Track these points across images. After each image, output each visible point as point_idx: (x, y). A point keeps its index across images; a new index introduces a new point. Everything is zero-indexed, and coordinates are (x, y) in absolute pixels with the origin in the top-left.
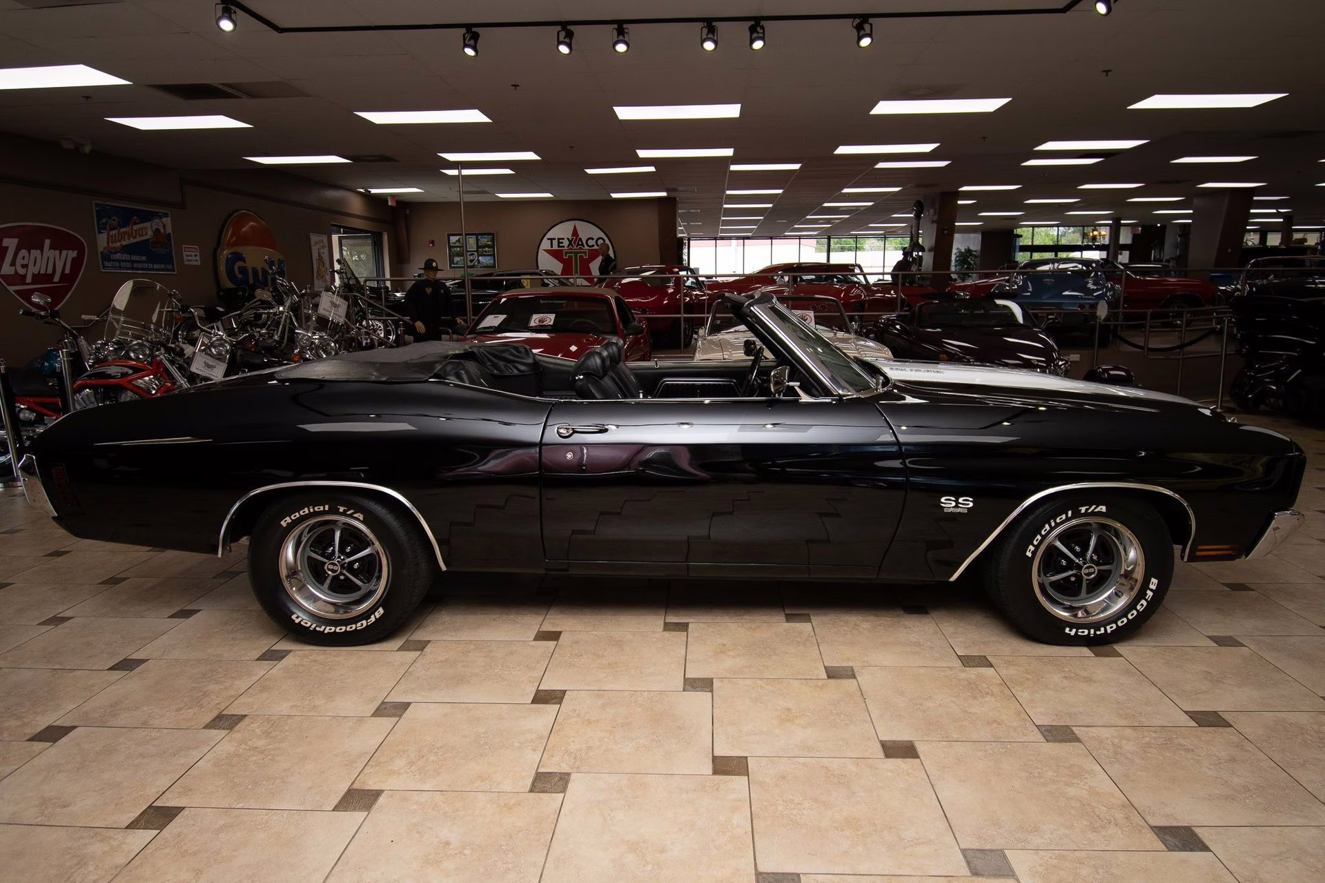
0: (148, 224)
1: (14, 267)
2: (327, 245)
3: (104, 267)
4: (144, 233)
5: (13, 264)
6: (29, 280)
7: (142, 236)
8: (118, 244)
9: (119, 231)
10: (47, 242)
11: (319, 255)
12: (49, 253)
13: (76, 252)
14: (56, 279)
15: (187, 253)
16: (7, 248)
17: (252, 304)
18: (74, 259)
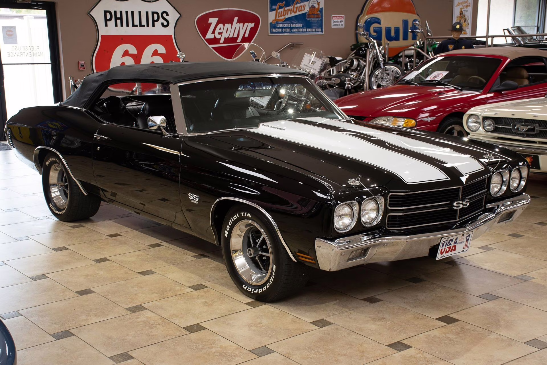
0: (306, 3)
1: (214, 34)
2: (472, 4)
3: (271, 32)
4: (303, 8)
5: (214, 32)
6: (222, 41)
7: (301, 11)
8: (283, 17)
9: (284, 9)
10: (236, 19)
11: (461, 13)
12: (236, 25)
13: (253, 24)
14: (239, 40)
15: (335, 20)
16: (211, 23)
17: (351, 56)
18: (252, 28)
